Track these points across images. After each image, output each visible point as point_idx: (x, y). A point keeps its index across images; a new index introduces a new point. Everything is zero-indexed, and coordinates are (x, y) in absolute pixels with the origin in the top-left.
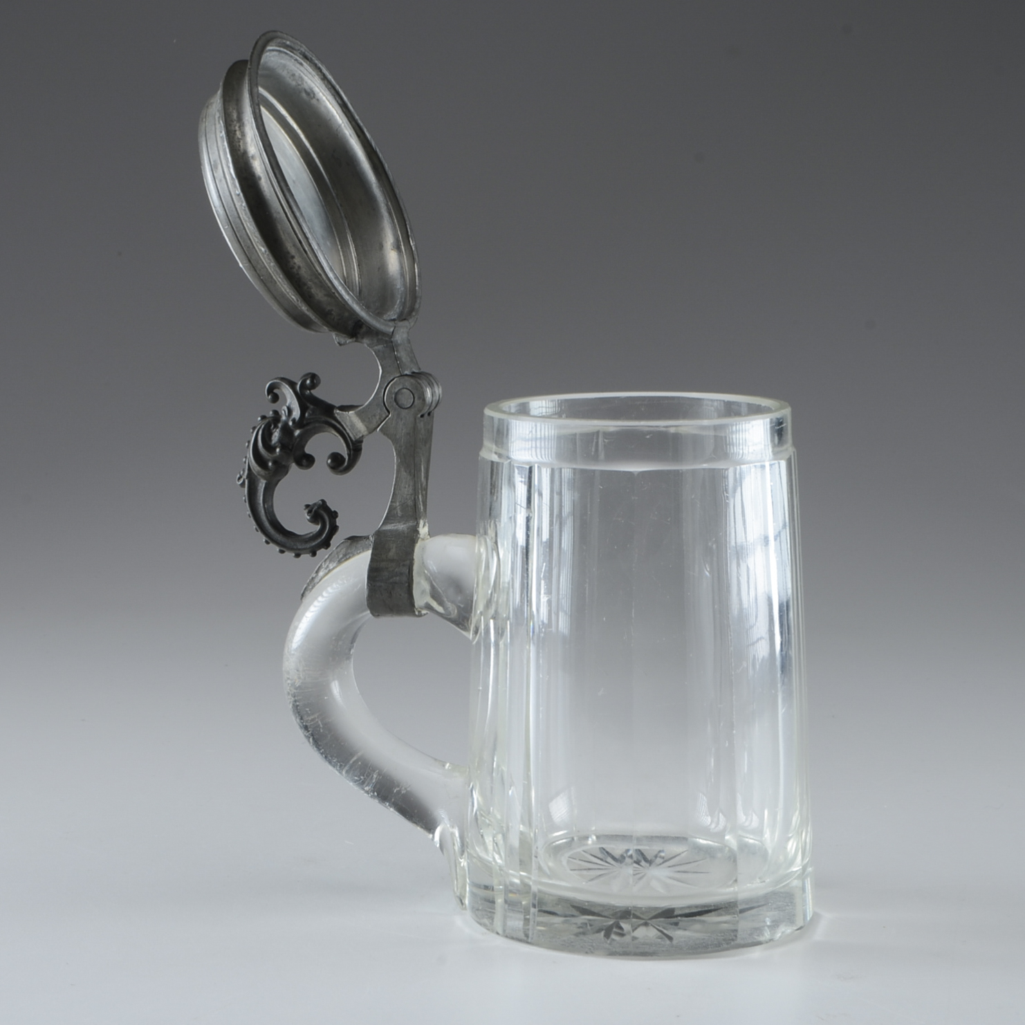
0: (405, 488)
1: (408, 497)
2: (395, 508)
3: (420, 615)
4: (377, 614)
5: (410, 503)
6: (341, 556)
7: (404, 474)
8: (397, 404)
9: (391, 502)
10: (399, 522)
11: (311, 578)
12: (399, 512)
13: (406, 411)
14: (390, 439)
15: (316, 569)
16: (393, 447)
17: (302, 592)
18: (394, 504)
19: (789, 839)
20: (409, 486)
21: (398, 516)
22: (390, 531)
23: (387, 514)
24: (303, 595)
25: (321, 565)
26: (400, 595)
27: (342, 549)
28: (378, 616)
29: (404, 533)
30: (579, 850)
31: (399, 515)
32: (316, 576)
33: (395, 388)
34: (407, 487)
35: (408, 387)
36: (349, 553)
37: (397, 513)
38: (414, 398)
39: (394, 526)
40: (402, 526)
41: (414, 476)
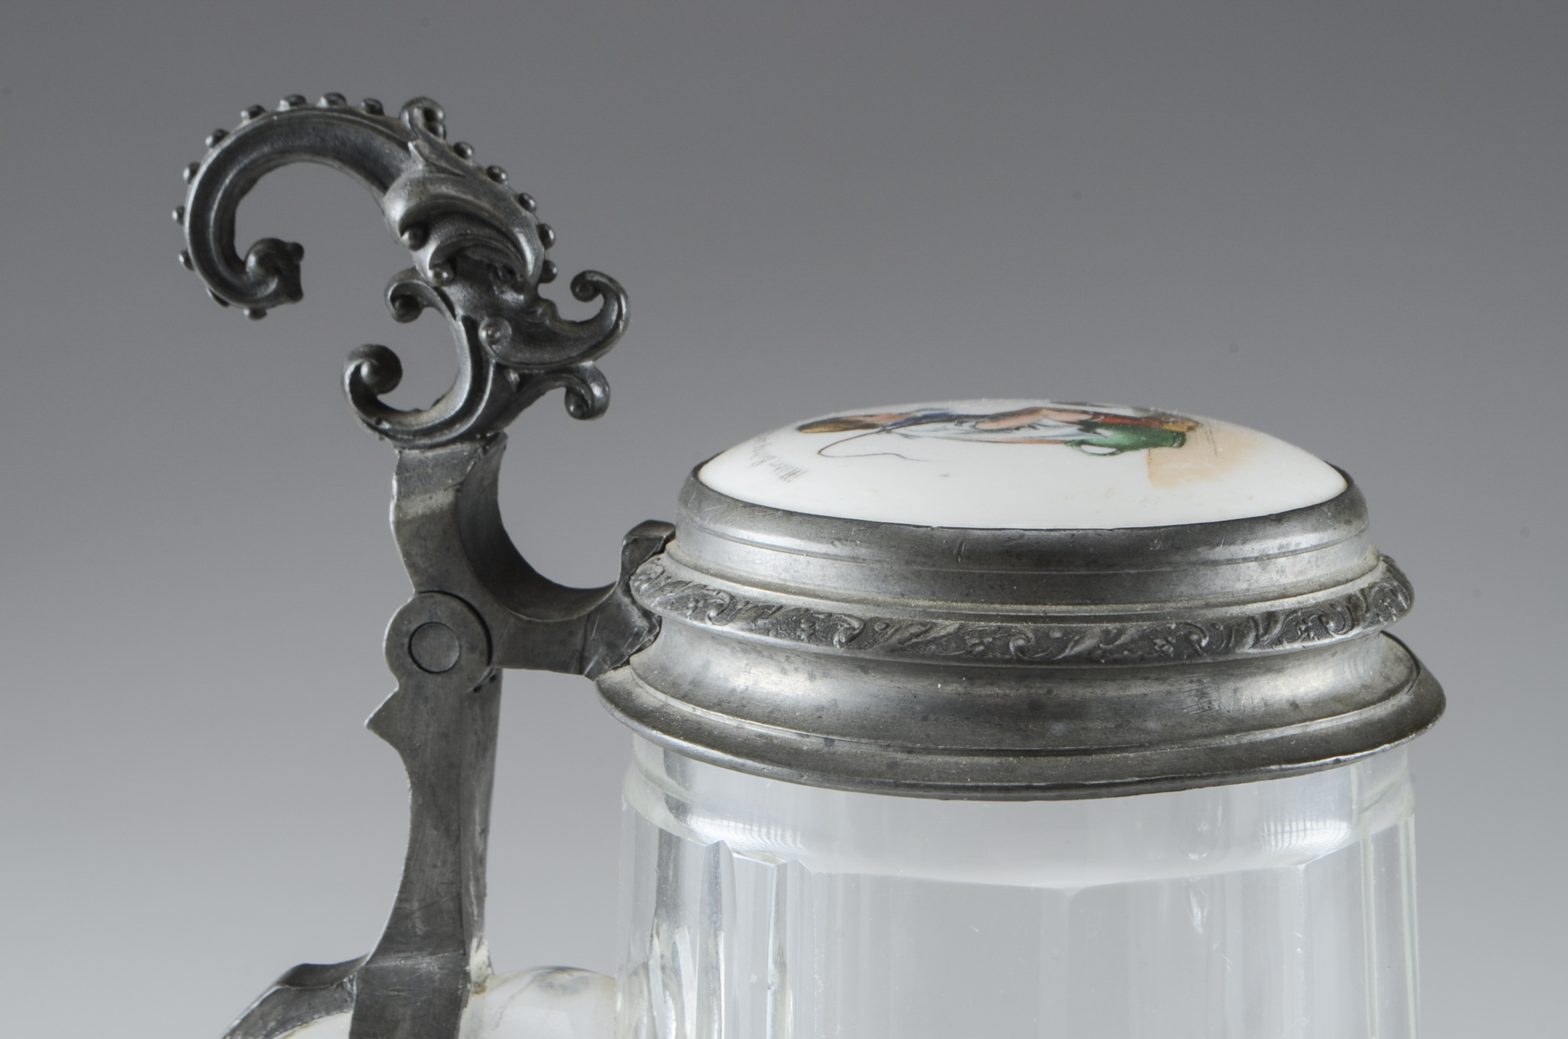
0: (435, 866)
1: (442, 889)
2: (409, 916)
5: (447, 904)
6: (272, 1024)
7: (432, 834)
8: (415, 661)
9: (400, 900)
12: (419, 924)
13: (439, 678)
14: (396, 745)
16: (404, 766)
18: (407, 906)
20: (444, 862)
21: (416, 935)
22: (397, 971)
23: (390, 928)
27: (276, 1006)
29: (431, 980)
31: (419, 932)
33: (409, 621)
34: (439, 864)
35: (444, 622)
36: (293, 1019)
37: (414, 927)
38: (461, 647)
39: (406, 958)
40: (428, 960)
41: (458, 840)
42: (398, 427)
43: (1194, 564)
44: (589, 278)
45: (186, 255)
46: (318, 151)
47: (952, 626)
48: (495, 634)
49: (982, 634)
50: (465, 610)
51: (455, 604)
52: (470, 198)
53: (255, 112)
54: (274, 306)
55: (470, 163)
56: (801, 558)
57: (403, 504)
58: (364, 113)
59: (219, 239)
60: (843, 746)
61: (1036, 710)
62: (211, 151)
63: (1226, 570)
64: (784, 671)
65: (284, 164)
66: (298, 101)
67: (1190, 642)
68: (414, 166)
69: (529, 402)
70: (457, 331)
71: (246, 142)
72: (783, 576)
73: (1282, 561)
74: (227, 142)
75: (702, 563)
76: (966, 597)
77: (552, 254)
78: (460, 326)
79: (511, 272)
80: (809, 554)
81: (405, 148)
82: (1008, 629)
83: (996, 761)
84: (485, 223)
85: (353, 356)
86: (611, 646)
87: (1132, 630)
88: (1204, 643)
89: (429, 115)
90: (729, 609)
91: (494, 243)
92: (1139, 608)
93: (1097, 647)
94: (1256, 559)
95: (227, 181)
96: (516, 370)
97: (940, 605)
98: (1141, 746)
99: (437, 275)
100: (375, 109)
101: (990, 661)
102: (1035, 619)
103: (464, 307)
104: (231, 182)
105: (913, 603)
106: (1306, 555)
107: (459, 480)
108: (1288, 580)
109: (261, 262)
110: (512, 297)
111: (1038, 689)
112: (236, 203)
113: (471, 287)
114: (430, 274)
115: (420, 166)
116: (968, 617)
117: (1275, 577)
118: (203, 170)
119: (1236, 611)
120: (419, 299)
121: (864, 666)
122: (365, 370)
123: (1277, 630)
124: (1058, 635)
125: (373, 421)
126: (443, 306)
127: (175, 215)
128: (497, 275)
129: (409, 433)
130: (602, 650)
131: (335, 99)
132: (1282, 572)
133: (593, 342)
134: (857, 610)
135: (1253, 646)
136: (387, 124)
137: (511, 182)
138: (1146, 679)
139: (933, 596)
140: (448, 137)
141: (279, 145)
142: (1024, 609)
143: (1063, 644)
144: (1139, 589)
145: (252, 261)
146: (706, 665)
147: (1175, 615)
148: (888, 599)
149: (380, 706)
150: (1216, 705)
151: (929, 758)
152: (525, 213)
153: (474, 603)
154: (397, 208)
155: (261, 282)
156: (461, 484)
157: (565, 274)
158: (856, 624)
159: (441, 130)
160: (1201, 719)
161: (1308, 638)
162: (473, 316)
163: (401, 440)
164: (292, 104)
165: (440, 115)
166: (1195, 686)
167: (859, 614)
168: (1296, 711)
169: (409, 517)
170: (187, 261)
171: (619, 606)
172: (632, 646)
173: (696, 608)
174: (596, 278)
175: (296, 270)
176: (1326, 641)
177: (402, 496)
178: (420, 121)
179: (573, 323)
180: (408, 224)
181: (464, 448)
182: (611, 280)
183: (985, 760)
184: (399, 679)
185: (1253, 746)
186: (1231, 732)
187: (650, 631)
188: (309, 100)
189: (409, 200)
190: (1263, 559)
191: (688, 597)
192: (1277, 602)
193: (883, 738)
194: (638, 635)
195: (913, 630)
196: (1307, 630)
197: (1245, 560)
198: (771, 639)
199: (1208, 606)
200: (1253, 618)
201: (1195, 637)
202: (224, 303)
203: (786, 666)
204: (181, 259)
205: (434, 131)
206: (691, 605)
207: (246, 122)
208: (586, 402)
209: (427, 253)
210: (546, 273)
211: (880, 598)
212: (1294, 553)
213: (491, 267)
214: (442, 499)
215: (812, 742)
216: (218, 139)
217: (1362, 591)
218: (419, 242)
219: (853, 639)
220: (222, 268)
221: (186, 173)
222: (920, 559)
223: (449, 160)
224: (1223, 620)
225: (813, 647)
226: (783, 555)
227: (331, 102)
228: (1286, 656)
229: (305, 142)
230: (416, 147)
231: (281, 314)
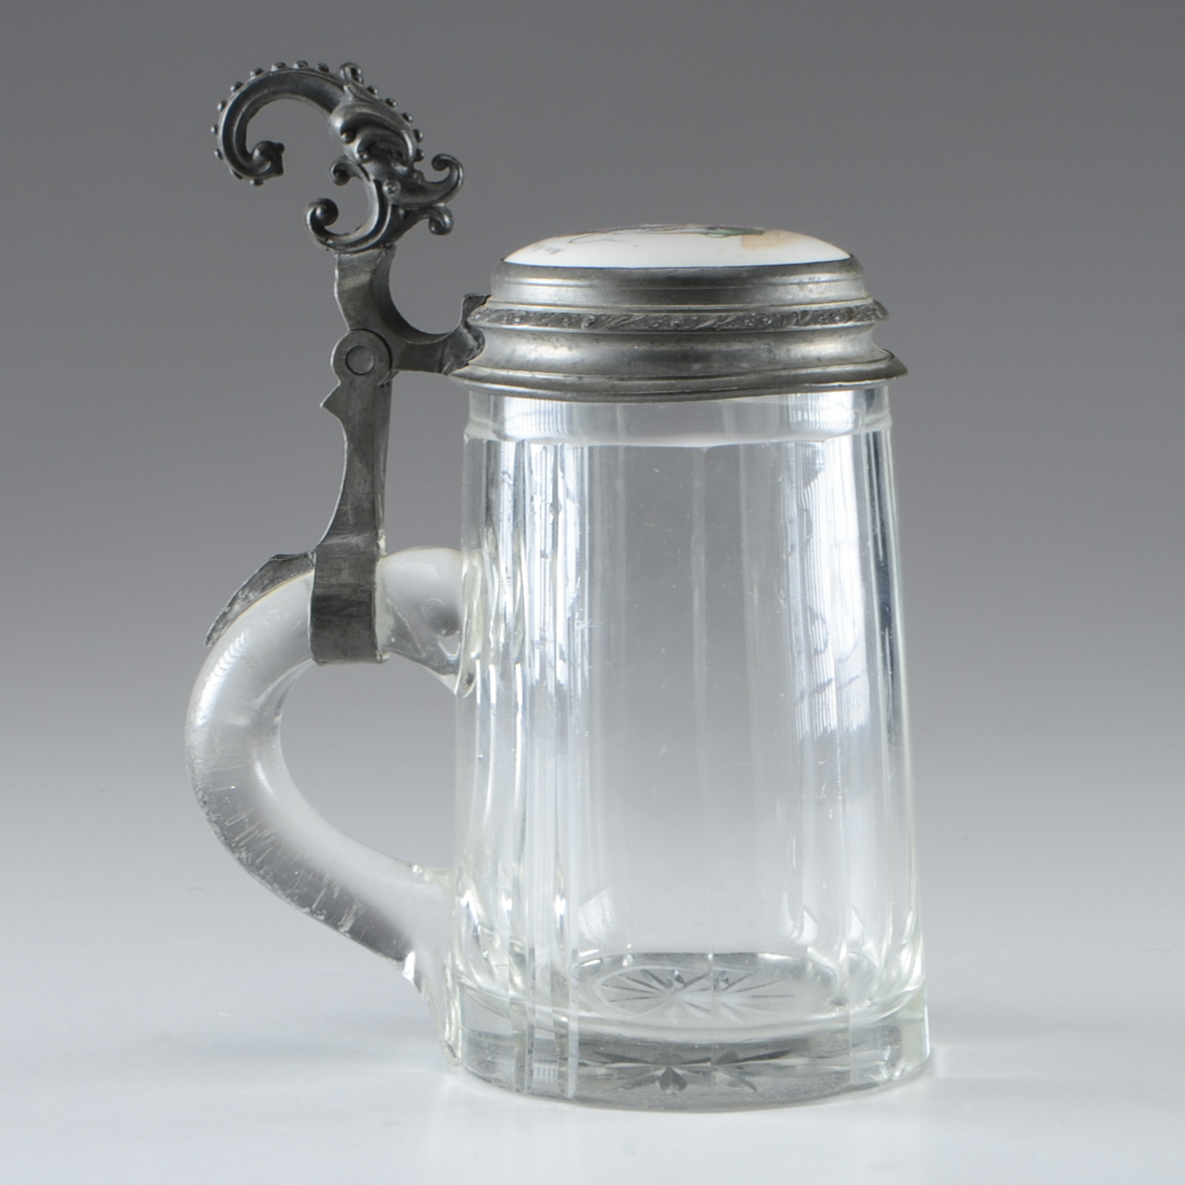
0: (360, 484)
1: (364, 497)
2: (345, 513)
3: (381, 662)
4: (322, 660)
5: (367, 505)
6: (267, 582)
7: (358, 465)
8: (349, 368)
9: (340, 504)
10: (351, 533)
11: (221, 613)
12: (351, 518)
13: (363, 377)
14: (339, 416)
15: (229, 601)
16: (343, 428)
17: (208, 633)
18: (344, 508)
19: (904, 946)
20: (365, 482)
21: (349, 525)
22: (338, 545)
23: (334, 521)
24: (209, 638)
25: (237, 594)
26: (359, 633)
27: (268, 571)
28: (324, 662)
29: (359, 548)
30: (615, 974)
31: (351, 523)
32: (229, 611)
33: (347, 347)
34: (362, 482)
35: (366, 346)
36: (278, 578)
37: (348, 520)
38: (375, 359)
39: (344, 538)
40: (356, 538)
41: (373, 468)
42: (337, 242)
43: (764, 284)
44: (442, 157)
45: (219, 151)
46: (295, 91)
47: (641, 316)
48: (393, 351)
49: (657, 318)
50: (378, 339)
51: (371, 336)
52: (378, 114)
53: (258, 72)
54: (267, 178)
55: (376, 97)
56: (563, 289)
57: (342, 282)
58: (318, 70)
59: (237, 141)
60: (587, 380)
61: (686, 358)
62: (233, 94)
63: (781, 289)
64: (556, 347)
65: (274, 100)
66: (282, 66)
67: (763, 322)
68: (347, 97)
69: (409, 227)
70: (370, 188)
71: (254, 88)
72: (554, 298)
73: (811, 286)
74: (243, 89)
75: (509, 300)
76: (649, 302)
77: (421, 146)
78: (373, 186)
79: (400, 154)
80: (568, 286)
81: (342, 88)
82: (670, 316)
83: (665, 382)
84: (386, 128)
85: (310, 206)
86: (457, 357)
87: (733, 316)
88: (770, 322)
89: (354, 72)
90: (526, 318)
91: (392, 139)
92: (736, 306)
93: (715, 323)
94: (797, 284)
95: (244, 109)
96: (403, 208)
97: (635, 306)
98: (739, 374)
99: (361, 156)
100: (324, 69)
101: (661, 331)
102: (683, 311)
103: (375, 175)
104: (246, 110)
105: (622, 306)
106: (824, 284)
107: (373, 268)
108: (814, 296)
109: (262, 153)
110: (401, 169)
111: (686, 347)
112: (247, 122)
113: (379, 162)
114: (357, 156)
115: (351, 98)
116: (650, 311)
117: (808, 294)
118: (230, 104)
119: (786, 308)
120: (348, 172)
121: (597, 338)
122: (318, 212)
123: (808, 318)
124: (695, 318)
125: (323, 240)
126: (362, 175)
127: (213, 130)
128: (392, 157)
129: (343, 245)
130: (452, 359)
131: (302, 64)
132: (811, 291)
133: (445, 192)
134: (593, 311)
135: (795, 325)
136: (332, 76)
137: (398, 108)
138: (741, 341)
139: (632, 302)
140: (365, 82)
141: (272, 89)
142: (678, 307)
143: (698, 322)
144: (736, 297)
145: (257, 153)
146: (514, 351)
147: (754, 309)
148: (609, 305)
149: (330, 394)
150: (777, 357)
151: (632, 382)
152: (407, 123)
153: (382, 335)
154: (338, 123)
155: (261, 165)
156: (375, 270)
157: (428, 156)
158: (592, 317)
159: (360, 79)
160: (769, 363)
161: (824, 323)
162: (380, 179)
163: (338, 249)
164: (279, 67)
165: (359, 72)
166: (766, 347)
167: (594, 313)
168: (819, 361)
169: (346, 289)
170: (220, 154)
171: (461, 334)
172: (468, 356)
173: (507, 320)
174: (446, 158)
175: (279, 158)
176: (833, 326)
177: (342, 278)
178: (350, 75)
179: (433, 183)
180: (344, 130)
181: (375, 252)
182: (454, 159)
183: (660, 382)
184: (341, 379)
185: (796, 376)
186: (785, 369)
187: (478, 347)
188: (288, 65)
189: (345, 115)
190: (801, 284)
191: (503, 316)
192: (809, 306)
193: (608, 374)
194: (472, 350)
195: (623, 318)
196: (824, 319)
197: (791, 284)
198: (548, 329)
199: (772, 306)
200: (796, 313)
201: (765, 320)
202: (240, 177)
203: (557, 344)
204: (216, 153)
205: (357, 80)
206: (505, 318)
207: (253, 77)
208: (440, 225)
209: (355, 146)
210: (418, 156)
211: (605, 305)
212: (818, 282)
213: (389, 152)
214: (364, 278)
215: (572, 379)
216: (237, 87)
217: (856, 307)
218: (351, 139)
219: (591, 324)
220: (239, 158)
221: (220, 107)
222: (625, 284)
223: (366, 95)
224: (780, 313)
225: (571, 330)
226: (554, 288)
227: (300, 66)
228: (814, 332)
229: (287, 87)
230: (349, 88)
231: (271, 183)
